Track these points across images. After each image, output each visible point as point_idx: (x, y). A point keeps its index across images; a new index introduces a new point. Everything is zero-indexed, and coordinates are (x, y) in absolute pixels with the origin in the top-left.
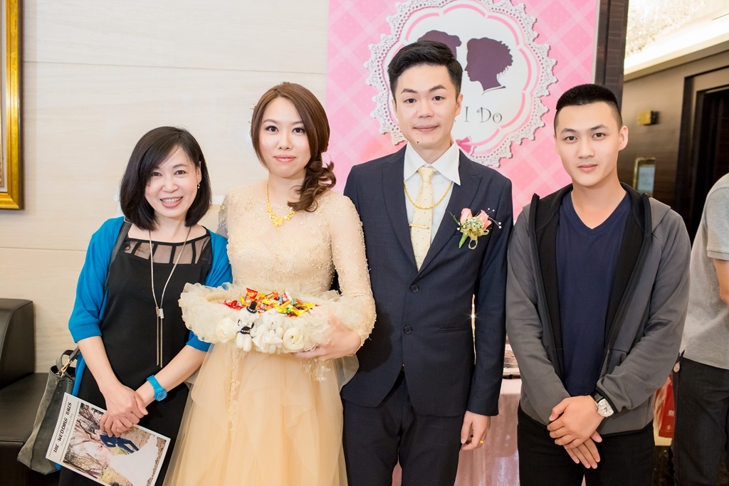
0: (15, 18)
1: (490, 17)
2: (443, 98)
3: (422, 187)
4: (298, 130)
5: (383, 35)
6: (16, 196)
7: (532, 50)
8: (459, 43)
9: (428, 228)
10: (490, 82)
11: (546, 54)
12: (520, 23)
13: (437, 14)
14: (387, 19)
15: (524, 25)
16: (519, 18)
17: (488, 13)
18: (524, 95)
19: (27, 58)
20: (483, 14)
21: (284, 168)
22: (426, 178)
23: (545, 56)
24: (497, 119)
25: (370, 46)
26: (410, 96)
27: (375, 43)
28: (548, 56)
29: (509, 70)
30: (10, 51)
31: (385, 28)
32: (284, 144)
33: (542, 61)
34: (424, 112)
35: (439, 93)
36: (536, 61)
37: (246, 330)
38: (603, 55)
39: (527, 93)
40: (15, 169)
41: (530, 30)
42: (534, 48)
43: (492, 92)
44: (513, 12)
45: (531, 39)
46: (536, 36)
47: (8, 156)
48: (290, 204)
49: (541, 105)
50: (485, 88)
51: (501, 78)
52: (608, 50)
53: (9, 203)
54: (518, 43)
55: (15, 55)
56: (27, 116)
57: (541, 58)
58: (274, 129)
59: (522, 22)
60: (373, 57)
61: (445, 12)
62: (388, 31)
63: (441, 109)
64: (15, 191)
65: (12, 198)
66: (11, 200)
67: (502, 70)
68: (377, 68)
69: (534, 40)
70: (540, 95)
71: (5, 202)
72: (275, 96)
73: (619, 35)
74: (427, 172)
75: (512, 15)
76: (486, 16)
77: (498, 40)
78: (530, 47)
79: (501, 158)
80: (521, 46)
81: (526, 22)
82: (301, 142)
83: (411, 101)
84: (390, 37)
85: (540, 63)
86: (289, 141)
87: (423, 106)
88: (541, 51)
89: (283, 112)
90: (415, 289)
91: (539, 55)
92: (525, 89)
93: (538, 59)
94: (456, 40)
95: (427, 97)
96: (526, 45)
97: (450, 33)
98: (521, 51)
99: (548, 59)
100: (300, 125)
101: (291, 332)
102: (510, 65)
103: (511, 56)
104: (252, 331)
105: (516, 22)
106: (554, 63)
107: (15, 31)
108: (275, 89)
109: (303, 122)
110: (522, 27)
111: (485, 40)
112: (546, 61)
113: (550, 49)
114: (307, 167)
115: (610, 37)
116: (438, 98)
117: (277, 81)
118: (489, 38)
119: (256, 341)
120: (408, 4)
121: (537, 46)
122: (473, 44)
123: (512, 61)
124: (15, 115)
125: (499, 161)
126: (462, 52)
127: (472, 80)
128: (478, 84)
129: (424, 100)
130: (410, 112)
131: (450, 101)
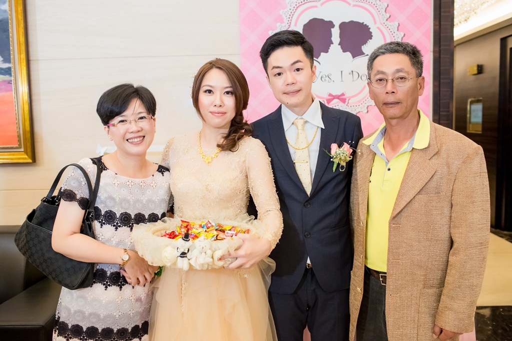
0: (22, 31)
1: (354, 6)
2: (302, 69)
3: (298, 134)
4: (228, 93)
6: (30, 154)
7: (386, 27)
8: (333, 26)
9: (307, 162)
10: (357, 52)
11: (396, 29)
12: (376, 8)
13: (316, 7)
15: (379, 10)
16: (376, 5)
17: (352, 3)
19: (32, 57)
20: (349, 4)
21: (217, 120)
22: (300, 127)
23: (396, 31)
24: (363, 78)
26: (278, 71)
28: (398, 30)
29: (370, 43)
30: (20, 53)
31: (280, 19)
32: (218, 103)
33: (394, 35)
34: (290, 81)
35: (298, 65)
36: (390, 35)
38: (438, 27)
40: (29, 135)
41: (384, 12)
42: (387, 26)
43: (359, 59)
44: (371, 1)
45: (385, 19)
46: (388, 17)
47: (23, 126)
48: (219, 146)
50: (354, 57)
51: (365, 48)
52: (442, 23)
53: (25, 159)
54: (375, 23)
55: (23, 56)
56: (34, 98)
57: (393, 33)
58: (211, 91)
59: (378, 7)
61: (321, 5)
62: (282, 22)
63: (301, 77)
64: (29, 150)
65: (27, 155)
66: (26, 157)
67: (365, 43)
69: (387, 20)
71: (23, 159)
72: (211, 68)
73: (449, 12)
74: (300, 123)
75: (370, 3)
76: (352, 5)
77: (361, 22)
78: (384, 25)
79: (368, 106)
80: (378, 25)
81: (381, 7)
82: (230, 102)
83: (279, 74)
84: (283, 24)
85: (392, 36)
86: (221, 101)
87: (289, 76)
88: (393, 27)
89: (218, 79)
90: (307, 205)
91: (391, 30)
93: (391, 33)
94: (331, 24)
95: (290, 70)
96: (381, 24)
97: (326, 19)
98: (378, 28)
99: (398, 33)
102: (371, 39)
103: (371, 33)
105: (373, 8)
106: (403, 36)
107: (22, 39)
108: (210, 63)
110: (377, 11)
111: (352, 22)
112: (397, 35)
113: (399, 25)
115: (442, 14)
116: (298, 70)
118: (355, 20)
121: (390, 24)
122: (343, 26)
123: (372, 36)
124: (26, 97)
125: (367, 108)
126: (336, 33)
127: (344, 51)
128: (348, 54)
129: (288, 73)
130: (280, 82)
131: (307, 71)
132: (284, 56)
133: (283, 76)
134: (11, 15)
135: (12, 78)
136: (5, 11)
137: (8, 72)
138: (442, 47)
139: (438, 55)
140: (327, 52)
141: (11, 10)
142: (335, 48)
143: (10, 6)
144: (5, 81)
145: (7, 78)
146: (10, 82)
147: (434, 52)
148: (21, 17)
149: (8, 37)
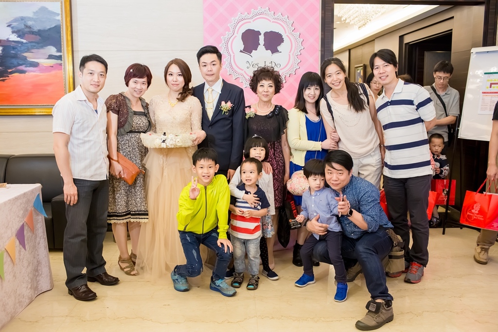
0: (69, 33)
1: (273, 22)
3: (209, 95)
4: (180, 75)
5: (227, 32)
7: (292, 35)
8: (260, 34)
9: (212, 109)
10: (274, 50)
13: (250, 22)
14: (229, 25)
16: (286, 22)
17: (272, 21)
18: (289, 55)
19: (75, 49)
20: (270, 21)
21: (175, 88)
22: (210, 92)
23: (298, 38)
24: (279, 66)
25: (222, 37)
26: (204, 64)
27: (224, 36)
29: (282, 45)
30: (68, 46)
31: (228, 29)
32: (175, 80)
33: (297, 40)
34: (209, 69)
35: (214, 63)
37: (164, 141)
38: (323, 36)
39: (291, 54)
41: (291, 27)
43: (276, 55)
44: (283, 19)
45: (292, 31)
46: (294, 29)
48: (177, 99)
49: (297, 59)
50: (273, 53)
51: (279, 48)
52: (326, 34)
54: (286, 33)
55: (70, 48)
58: (172, 75)
60: (223, 42)
61: (253, 21)
62: (229, 31)
63: (215, 69)
67: (279, 44)
68: (225, 47)
70: (297, 54)
72: (172, 64)
75: (283, 21)
77: (277, 32)
80: (287, 34)
81: (289, 23)
82: (181, 79)
83: (205, 66)
84: (230, 33)
86: (176, 79)
87: (209, 67)
89: (175, 69)
91: (295, 37)
92: (290, 52)
93: (295, 39)
94: (259, 33)
95: (210, 64)
96: (289, 33)
97: (256, 30)
98: (287, 36)
100: (181, 73)
101: (178, 140)
102: (283, 42)
103: (283, 39)
104: (166, 141)
105: (284, 23)
106: (302, 41)
107: (69, 38)
108: (172, 61)
109: (181, 72)
110: (287, 25)
111: (271, 32)
112: (299, 40)
113: (300, 34)
114: (184, 87)
115: (326, 28)
116: (214, 65)
117: (173, 59)
119: (168, 144)
120: (237, 18)
121: (294, 33)
122: (266, 34)
124: (71, 74)
126: (262, 38)
127: (267, 50)
128: (269, 51)
129: (209, 65)
130: (205, 69)
131: (218, 66)
132: (208, 58)
133: (207, 67)
134: (62, 23)
135: (62, 62)
136: (59, 20)
137: (60, 58)
138: (326, 48)
139: (323, 53)
140: (256, 50)
141: (62, 20)
142: (261, 47)
143: (62, 17)
144: (57, 64)
145: (59, 62)
146: (61, 65)
147: (321, 51)
148: (69, 24)
149: (60, 37)
